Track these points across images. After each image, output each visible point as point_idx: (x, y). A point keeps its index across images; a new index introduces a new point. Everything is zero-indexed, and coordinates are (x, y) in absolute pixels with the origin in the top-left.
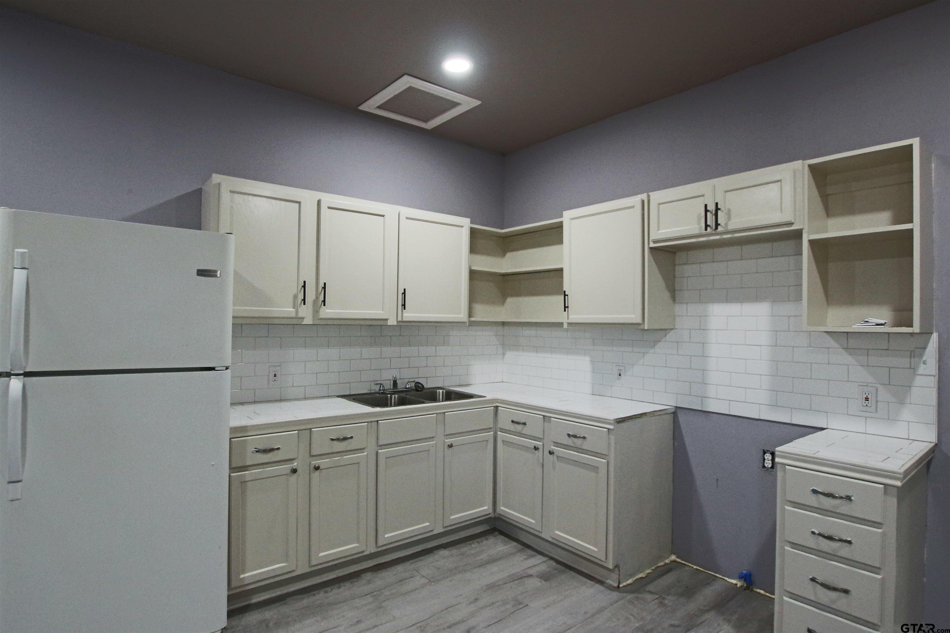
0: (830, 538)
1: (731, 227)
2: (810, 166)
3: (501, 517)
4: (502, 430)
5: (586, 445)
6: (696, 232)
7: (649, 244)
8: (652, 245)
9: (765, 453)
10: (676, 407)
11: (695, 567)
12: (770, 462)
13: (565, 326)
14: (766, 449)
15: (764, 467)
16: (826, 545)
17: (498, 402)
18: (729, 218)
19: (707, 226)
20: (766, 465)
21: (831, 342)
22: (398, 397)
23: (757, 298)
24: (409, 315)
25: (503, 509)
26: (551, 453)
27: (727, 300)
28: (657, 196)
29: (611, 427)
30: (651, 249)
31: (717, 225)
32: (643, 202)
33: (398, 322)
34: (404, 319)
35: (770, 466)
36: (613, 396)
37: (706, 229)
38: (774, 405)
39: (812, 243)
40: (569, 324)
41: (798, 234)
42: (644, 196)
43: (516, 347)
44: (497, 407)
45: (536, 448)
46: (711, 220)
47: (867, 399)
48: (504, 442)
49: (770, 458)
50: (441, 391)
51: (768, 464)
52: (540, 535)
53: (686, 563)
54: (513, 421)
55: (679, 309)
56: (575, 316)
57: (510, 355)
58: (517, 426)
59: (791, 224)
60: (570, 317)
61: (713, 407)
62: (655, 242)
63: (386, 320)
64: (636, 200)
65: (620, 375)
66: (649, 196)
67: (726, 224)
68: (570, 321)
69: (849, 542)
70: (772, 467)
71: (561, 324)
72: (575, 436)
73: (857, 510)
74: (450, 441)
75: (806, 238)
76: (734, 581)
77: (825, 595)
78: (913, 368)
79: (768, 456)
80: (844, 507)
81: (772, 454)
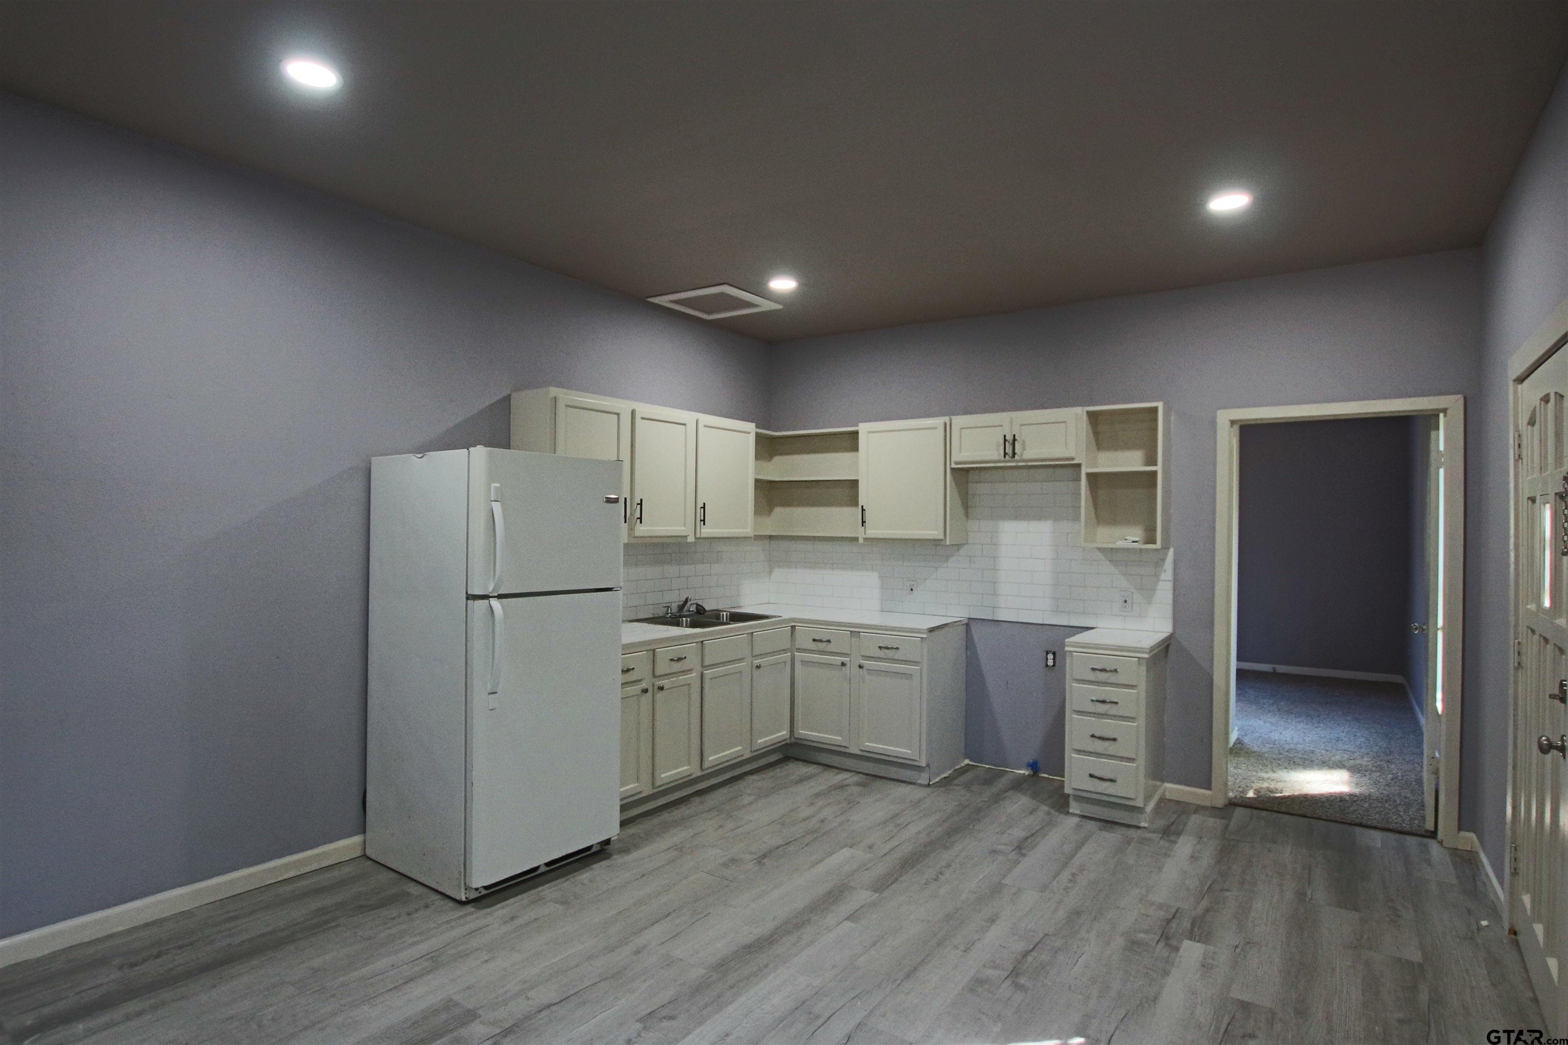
0: (1103, 702)
1: (1025, 457)
2: (1088, 412)
3: (800, 742)
4: (799, 650)
5: (898, 655)
6: (995, 458)
7: (950, 464)
8: (954, 466)
9: (1047, 653)
10: (970, 619)
11: (987, 766)
12: (1052, 661)
13: (861, 541)
14: (1048, 649)
15: (1047, 665)
16: (1101, 708)
17: (794, 622)
18: (1024, 449)
19: (1005, 454)
20: (1049, 664)
21: (1100, 556)
22: (691, 621)
23: (1040, 516)
24: (706, 531)
25: (803, 732)
26: (860, 667)
27: (1016, 517)
28: (959, 421)
29: (925, 636)
30: (952, 469)
31: (1014, 454)
32: (945, 424)
33: (696, 538)
34: (704, 536)
35: (1052, 664)
36: (904, 611)
37: (1005, 457)
38: (1056, 611)
39: (1089, 475)
40: (865, 539)
41: (1079, 466)
42: (946, 419)
43: (787, 563)
44: (793, 627)
45: (843, 664)
46: (1009, 450)
47: (1125, 601)
48: (804, 663)
49: (1052, 657)
50: (725, 613)
51: (1050, 663)
52: (847, 750)
53: (979, 764)
54: (814, 640)
55: (973, 525)
56: (871, 532)
57: (779, 573)
58: (819, 644)
59: (1073, 459)
60: (868, 532)
61: (1003, 615)
62: (956, 463)
63: (686, 537)
64: (939, 421)
65: (912, 590)
66: (951, 420)
67: (1022, 454)
68: (867, 536)
69: (1116, 703)
70: (1054, 665)
71: (856, 539)
72: (887, 648)
73: (1121, 678)
74: (757, 662)
75: (1084, 471)
76: (1022, 772)
77: (1100, 746)
78: (1157, 576)
79: (1050, 656)
80: (1112, 678)
81: (1054, 654)
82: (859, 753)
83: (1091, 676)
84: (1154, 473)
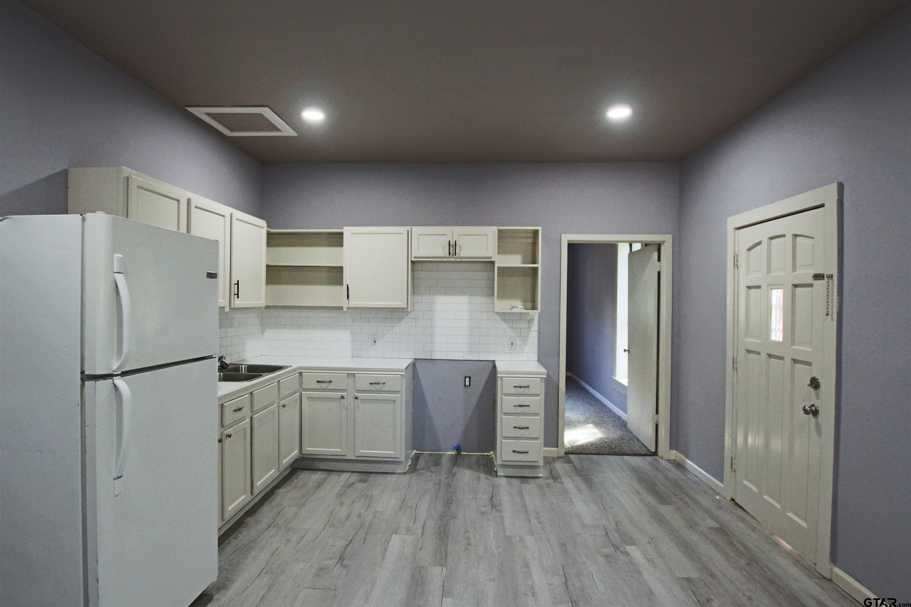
0: (521, 406)
1: (462, 255)
2: (498, 230)
3: (306, 456)
4: (305, 390)
5: (385, 388)
6: (442, 255)
7: (411, 258)
8: (413, 259)
9: (465, 378)
10: (415, 359)
11: (428, 453)
13: (345, 309)
14: (466, 376)
15: (465, 385)
16: (520, 410)
17: (301, 369)
18: (460, 251)
19: (449, 252)
20: (466, 384)
21: (498, 318)
22: (223, 375)
23: (461, 293)
24: (238, 303)
25: (308, 449)
26: (356, 398)
27: (446, 293)
28: (417, 230)
29: (404, 373)
30: (412, 261)
31: (456, 252)
32: (408, 231)
33: (230, 308)
34: (236, 307)
35: (468, 384)
36: (369, 357)
37: (449, 255)
38: (471, 352)
39: (499, 268)
40: (348, 308)
41: (493, 263)
42: (409, 228)
43: (278, 326)
44: (301, 373)
45: (343, 397)
46: (452, 250)
47: (512, 344)
48: (310, 398)
49: (468, 380)
50: (243, 366)
51: (467, 383)
52: (345, 458)
53: (423, 452)
54: (318, 382)
55: (417, 298)
56: (354, 303)
57: (269, 333)
58: (322, 384)
59: (490, 258)
60: (350, 303)
61: (437, 356)
62: (415, 258)
63: (224, 307)
64: (404, 229)
65: (375, 342)
66: (411, 228)
67: (459, 254)
68: (350, 306)
69: (528, 406)
70: (470, 385)
71: (341, 308)
72: (376, 384)
73: (531, 391)
74: (282, 403)
75: (497, 265)
76: (451, 453)
77: (519, 433)
78: (529, 328)
79: (467, 379)
80: (526, 391)
81: (470, 378)
82: (355, 458)
83: (514, 391)
84: (535, 270)
